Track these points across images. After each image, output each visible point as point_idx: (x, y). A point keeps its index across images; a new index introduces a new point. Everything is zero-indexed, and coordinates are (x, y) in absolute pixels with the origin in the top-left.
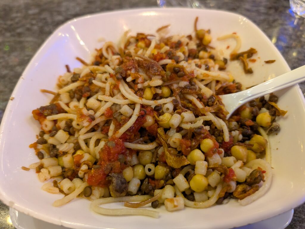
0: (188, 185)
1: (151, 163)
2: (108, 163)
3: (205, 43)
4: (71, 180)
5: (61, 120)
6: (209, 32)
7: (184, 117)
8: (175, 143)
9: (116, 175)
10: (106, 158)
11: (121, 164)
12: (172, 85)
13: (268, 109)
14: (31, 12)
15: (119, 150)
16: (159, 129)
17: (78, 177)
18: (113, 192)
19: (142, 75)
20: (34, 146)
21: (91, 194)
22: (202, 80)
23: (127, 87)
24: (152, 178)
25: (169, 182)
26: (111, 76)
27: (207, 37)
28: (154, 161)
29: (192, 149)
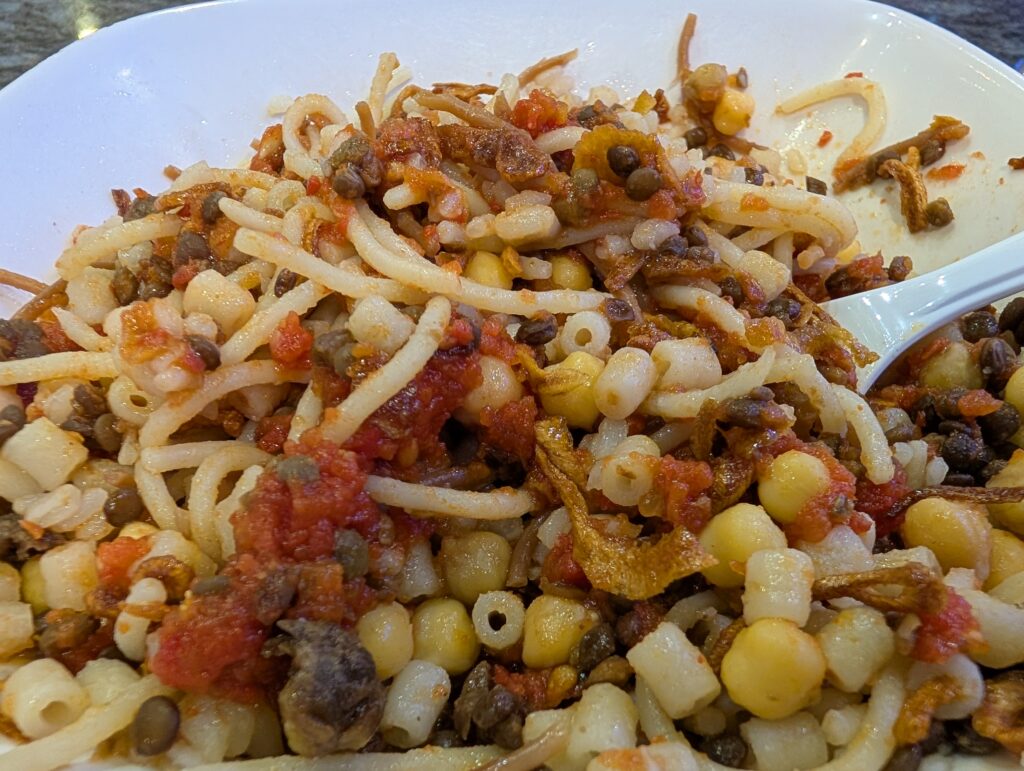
0: (714, 678)
1: (507, 589)
2: (273, 564)
3: (722, 125)
4: (74, 668)
5: (54, 384)
6: (741, 80)
7: (668, 365)
8: (628, 476)
9: (317, 630)
10: (267, 538)
11: (345, 580)
12: (597, 242)
15: (335, 502)
16: (542, 423)
17: (116, 654)
18: (294, 719)
21: (175, 737)
23: (383, 228)
24: (511, 661)
25: (607, 668)
26: (313, 188)
28: (517, 579)
29: (722, 502)
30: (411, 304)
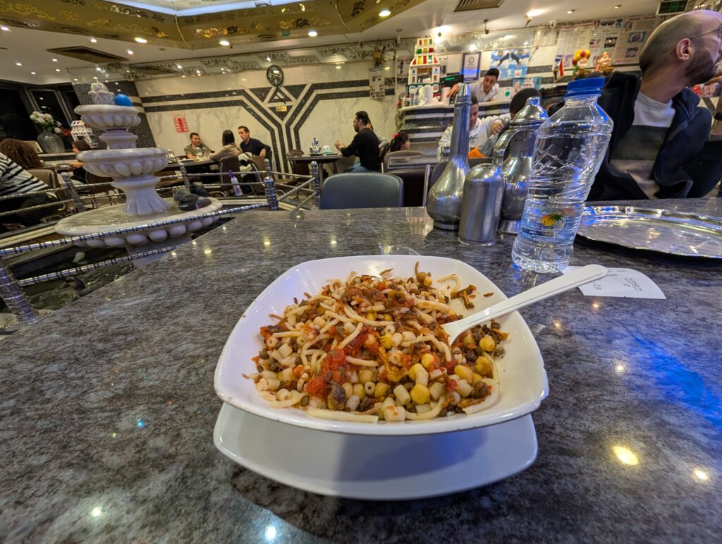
0: (409, 396)
1: (372, 382)
2: (328, 371)
3: (425, 284)
4: (290, 391)
5: (286, 337)
6: (429, 275)
7: (405, 336)
8: (396, 358)
9: (336, 384)
10: (327, 366)
11: (341, 376)
12: (393, 311)
13: (491, 335)
15: (340, 360)
16: (380, 348)
17: (296, 389)
18: (330, 403)
19: (366, 302)
20: (256, 360)
21: (308, 404)
22: (423, 310)
23: (351, 309)
24: (372, 395)
25: (390, 395)
26: (337, 301)
27: (427, 279)
28: (374, 379)
29: (414, 363)
30: (356, 324)
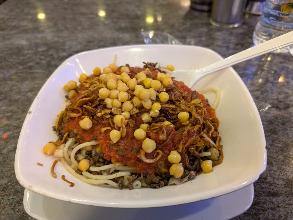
14: (40, 50)
